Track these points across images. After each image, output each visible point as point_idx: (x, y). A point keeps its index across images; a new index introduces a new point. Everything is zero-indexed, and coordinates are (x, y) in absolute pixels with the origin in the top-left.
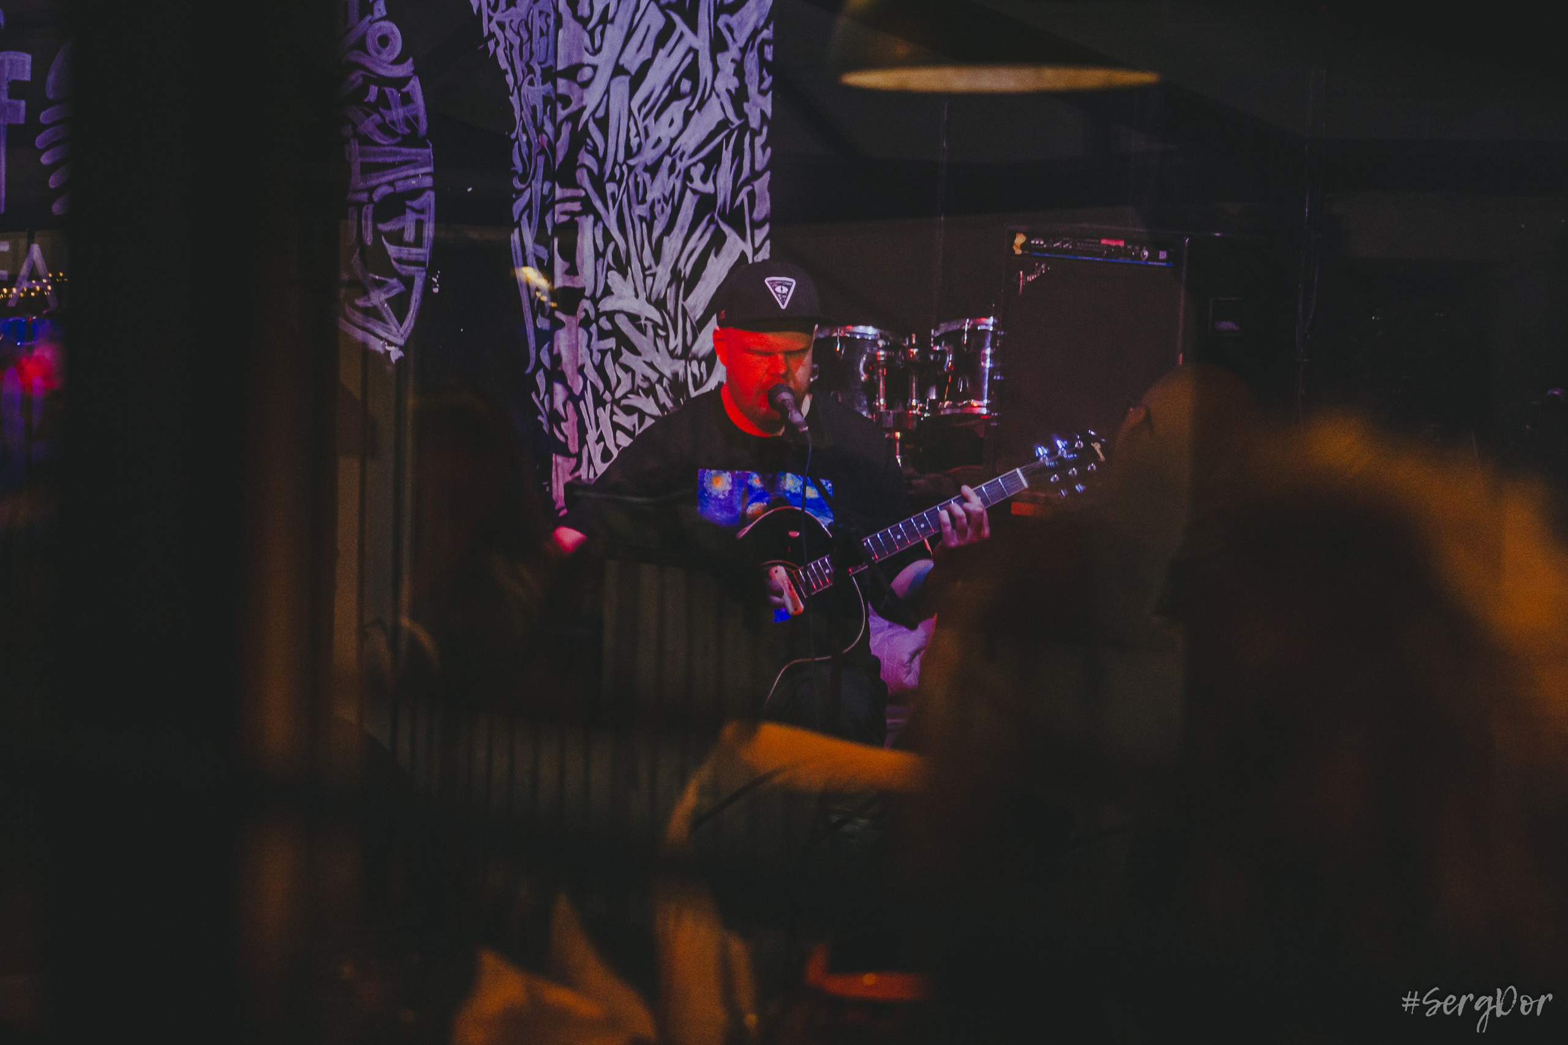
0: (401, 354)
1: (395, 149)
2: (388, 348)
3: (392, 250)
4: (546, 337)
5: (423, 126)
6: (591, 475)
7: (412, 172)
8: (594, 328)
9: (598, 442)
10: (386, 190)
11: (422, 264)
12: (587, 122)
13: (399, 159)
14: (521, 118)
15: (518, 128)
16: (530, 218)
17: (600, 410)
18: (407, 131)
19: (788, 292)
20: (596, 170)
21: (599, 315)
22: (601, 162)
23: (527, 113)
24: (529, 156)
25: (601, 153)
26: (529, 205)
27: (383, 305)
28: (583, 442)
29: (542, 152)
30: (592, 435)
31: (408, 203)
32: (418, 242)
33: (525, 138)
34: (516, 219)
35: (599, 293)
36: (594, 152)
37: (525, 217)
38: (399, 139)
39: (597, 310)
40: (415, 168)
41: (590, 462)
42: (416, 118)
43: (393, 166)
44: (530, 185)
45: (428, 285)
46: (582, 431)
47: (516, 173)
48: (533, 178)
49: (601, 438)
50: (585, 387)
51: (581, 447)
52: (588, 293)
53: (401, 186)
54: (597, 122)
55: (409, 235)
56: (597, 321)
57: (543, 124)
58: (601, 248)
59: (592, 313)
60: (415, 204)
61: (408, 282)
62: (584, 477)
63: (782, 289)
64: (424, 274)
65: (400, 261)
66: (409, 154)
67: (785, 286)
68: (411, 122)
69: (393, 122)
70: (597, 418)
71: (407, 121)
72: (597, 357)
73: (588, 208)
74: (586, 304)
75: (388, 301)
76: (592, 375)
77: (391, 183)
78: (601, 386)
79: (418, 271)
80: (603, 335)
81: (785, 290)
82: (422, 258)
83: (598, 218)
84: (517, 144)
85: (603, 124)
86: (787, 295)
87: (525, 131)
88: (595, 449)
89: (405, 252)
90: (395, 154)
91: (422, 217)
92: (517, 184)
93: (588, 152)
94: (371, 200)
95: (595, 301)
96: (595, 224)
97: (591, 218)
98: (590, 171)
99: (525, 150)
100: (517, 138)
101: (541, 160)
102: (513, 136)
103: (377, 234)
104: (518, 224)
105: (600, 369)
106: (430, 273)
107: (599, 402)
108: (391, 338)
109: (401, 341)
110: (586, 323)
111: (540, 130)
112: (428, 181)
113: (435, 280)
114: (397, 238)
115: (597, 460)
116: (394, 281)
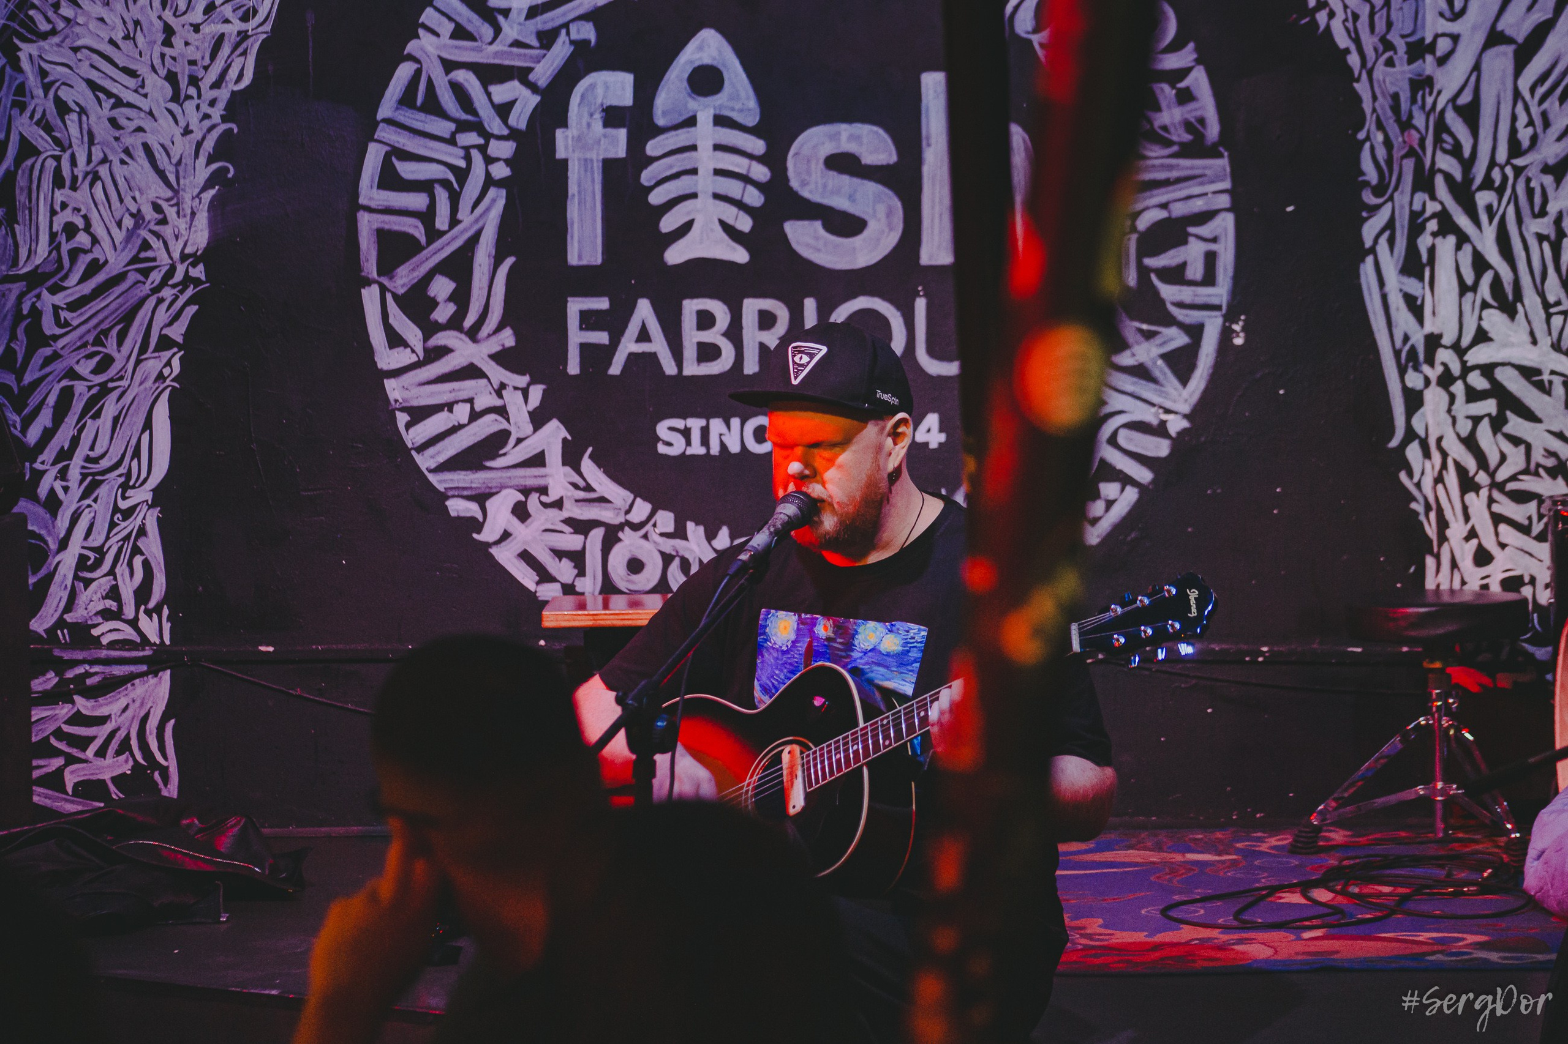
0: (1185, 424)
1: (1174, 161)
2: (1164, 417)
3: (1168, 292)
4: (1414, 400)
5: (1213, 130)
6: (1457, 585)
7: (1197, 190)
8: (1458, 388)
9: (1467, 539)
10: (1160, 215)
11: (1217, 308)
12: (1443, 111)
13: (1174, 174)
14: (1374, 110)
15: (1370, 122)
16: (1391, 242)
17: (1470, 497)
18: (1187, 137)
19: (808, 363)
20: (1458, 175)
21: (1466, 370)
22: (1468, 165)
23: (1383, 103)
24: (1389, 161)
25: (1467, 152)
26: (1390, 225)
27: (1155, 363)
28: (1443, 538)
29: (1411, 153)
30: (1457, 530)
31: (1192, 230)
32: (1209, 279)
33: (1380, 137)
34: (1368, 243)
35: (1465, 341)
36: (1456, 151)
37: (1383, 241)
38: (1175, 148)
39: (1464, 363)
40: (1202, 184)
41: (1454, 565)
42: (1202, 121)
43: (1166, 183)
44: (1391, 199)
45: (1226, 334)
46: (1443, 524)
47: (1367, 184)
48: (1396, 189)
49: (1472, 534)
50: (1444, 466)
51: (1440, 545)
52: (1447, 340)
53: (1179, 210)
54: (1459, 110)
55: (1195, 271)
56: (1463, 376)
57: (1411, 116)
58: (1469, 279)
59: (1456, 368)
60: (1205, 230)
61: (1195, 332)
62: (1445, 586)
63: (801, 358)
64: (1219, 321)
65: (1180, 305)
66: (1192, 168)
67: (807, 354)
68: (1195, 127)
69: (1165, 128)
70: (1465, 509)
71: (1188, 126)
72: (1465, 428)
73: (1447, 225)
74: (1444, 355)
75: (1163, 356)
76: (1458, 451)
77: (1164, 206)
78: (1471, 464)
79: (1209, 317)
80: (1473, 395)
81: (805, 359)
82: (1215, 301)
83: (1463, 239)
84: (1367, 145)
85: (1470, 114)
86: (806, 366)
87: (1380, 126)
88: (1462, 549)
89: (1186, 294)
90: (1170, 167)
91: (1213, 247)
92: (1369, 198)
93: (1445, 151)
94: (1134, 229)
95: (1458, 349)
96: (1458, 247)
97: (1452, 240)
98: (1448, 177)
99: (1381, 153)
100: (1368, 138)
101: (1409, 165)
102: (1361, 135)
103: (1144, 272)
104: (1372, 250)
105: (1470, 442)
106: (1230, 317)
107: (1468, 484)
108: (1168, 405)
109: (1186, 409)
110: (1446, 380)
111: (1406, 125)
112: (1224, 201)
113: (1237, 327)
114: (1176, 275)
115: (1466, 563)
116: (1173, 331)
